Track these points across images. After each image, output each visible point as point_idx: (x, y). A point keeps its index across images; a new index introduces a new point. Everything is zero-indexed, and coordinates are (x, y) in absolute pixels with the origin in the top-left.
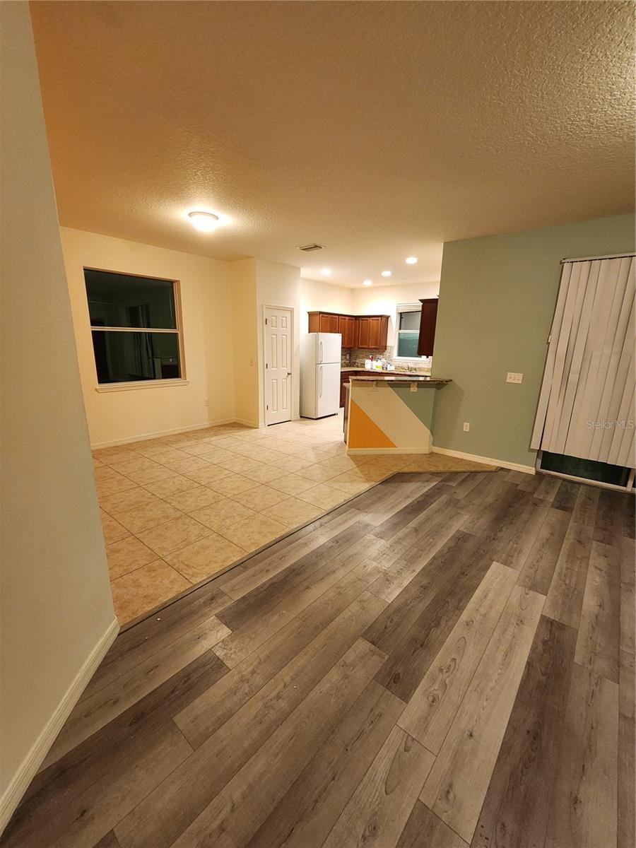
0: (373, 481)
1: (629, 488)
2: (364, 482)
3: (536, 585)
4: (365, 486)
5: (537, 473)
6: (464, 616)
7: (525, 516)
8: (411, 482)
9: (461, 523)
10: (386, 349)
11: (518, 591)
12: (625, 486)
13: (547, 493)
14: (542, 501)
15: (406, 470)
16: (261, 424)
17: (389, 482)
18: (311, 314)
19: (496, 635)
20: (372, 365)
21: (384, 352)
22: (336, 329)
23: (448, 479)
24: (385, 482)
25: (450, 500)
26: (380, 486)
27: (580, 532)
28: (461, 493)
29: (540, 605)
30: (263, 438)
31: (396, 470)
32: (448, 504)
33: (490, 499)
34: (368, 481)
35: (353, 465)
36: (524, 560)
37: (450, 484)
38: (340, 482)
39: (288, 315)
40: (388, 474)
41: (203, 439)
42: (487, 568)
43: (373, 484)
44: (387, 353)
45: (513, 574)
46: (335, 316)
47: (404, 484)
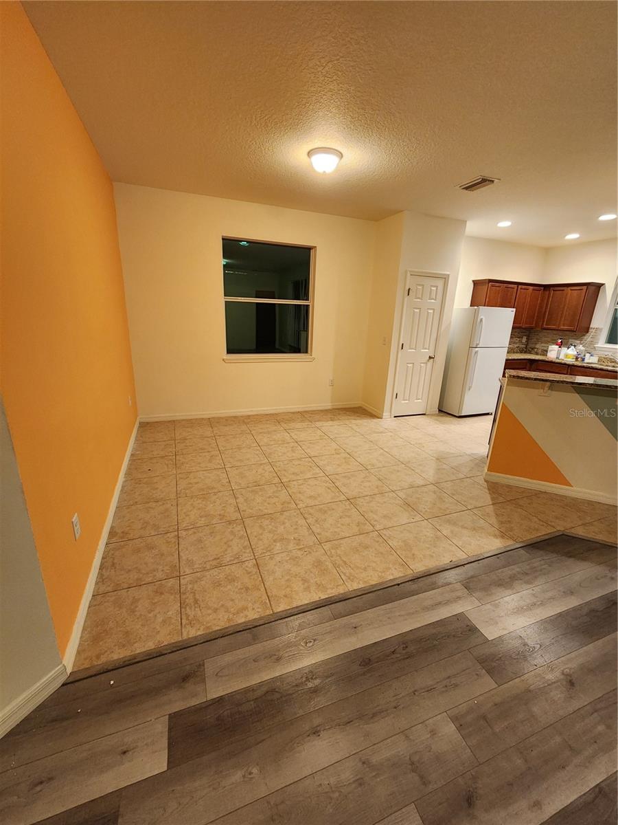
0: (511, 538)
2: (495, 536)
4: (493, 544)
8: (584, 559)
10: (588, 332)
15: (580, 532)
16: (386, 414)
17: (542, 548)
18: (476, 283)
20: (559, 353)
21: (584, 335)
22: (510, 302)
24: (535, 546)
26: (522, 552)
30: (381, 432)
31: (560, 527)
34: (503, 535)
35: (486, 498)
38: (455, 524)
39: (440, 283)
40: (543, 532)
41: (317, 423)
43: (510, 544)
44: (588, 338)
46: (512, 286)
47: (570, 562)
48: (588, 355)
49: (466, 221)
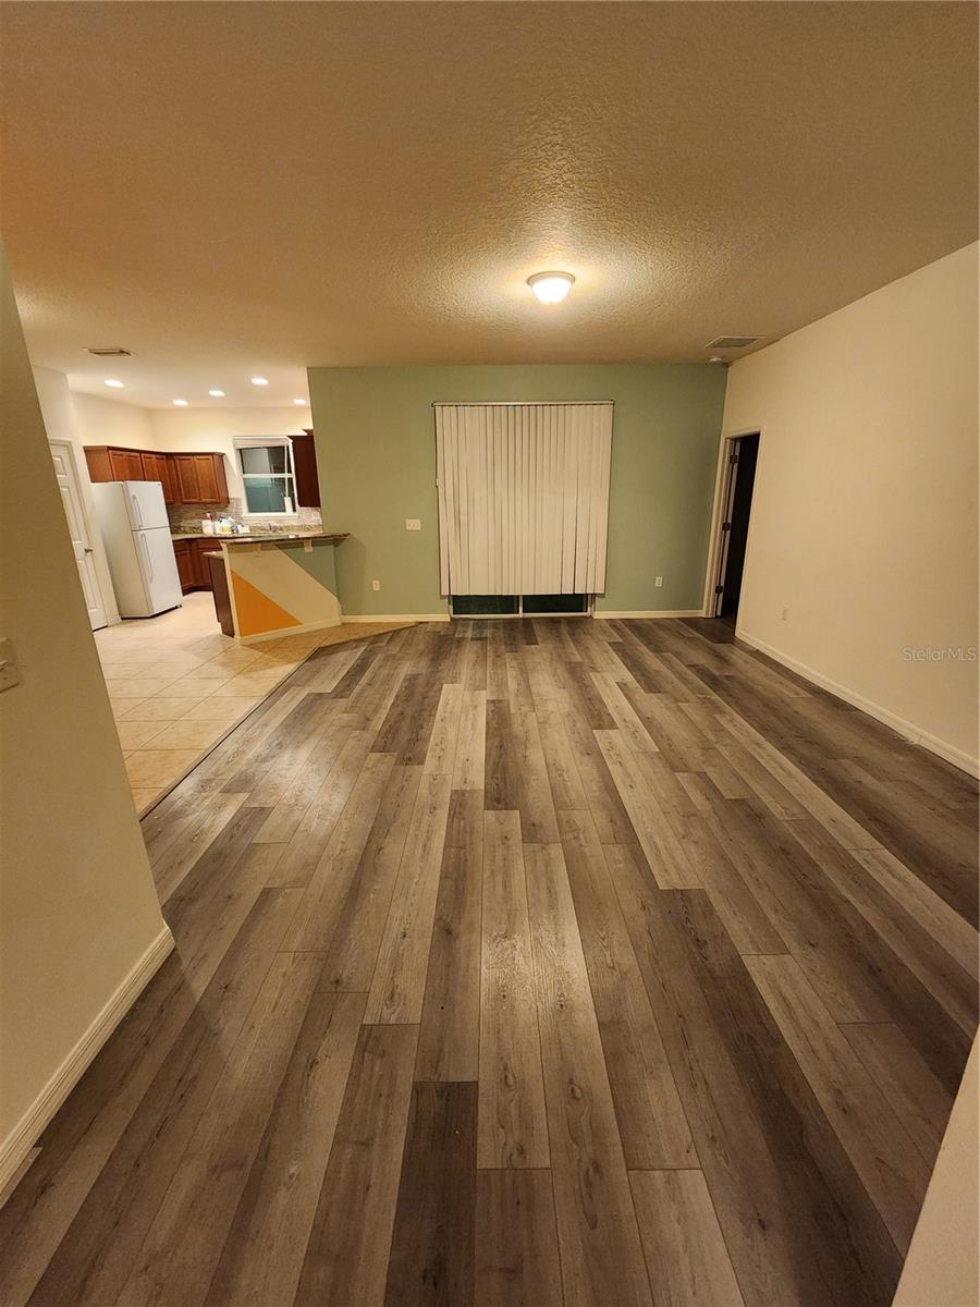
0: (295, 661)
1: (521, 614)
2: (288, 663)
3: (477, 687)
5: (452, 619)
6: (438, 717)
7: (454, 651)
9: (406, 669)
10: (229, 502)
11: (467, 694)
12: (518, 612)
13: (465, 632)
14: (463, 638)
15: (325, 644)
17: (315, 658)
18: (87, 452)
19: (463, 719)
20: (214, 528)
21: (227, 506)
23: (374, 642)
24: (310, 659)
25: (387, 657)
26: (307, 663)
27: (496, 650)
28: (394, 649)
29: (484, 696)
31: (314, 646)
32: (387, 658)
33: (422, 647)
34: (291, 662)
35: (258, 653)
36: (464, 678)
37: (379, 645)
38: (255, 671)
39: (64, 452)
40: (309, 652)
42: (440, 690)
43: (299, 663)
44: (232, 508)
45: (459, 687)
46: (133, 454)
48: (239, 526)
49: (65, 375)
